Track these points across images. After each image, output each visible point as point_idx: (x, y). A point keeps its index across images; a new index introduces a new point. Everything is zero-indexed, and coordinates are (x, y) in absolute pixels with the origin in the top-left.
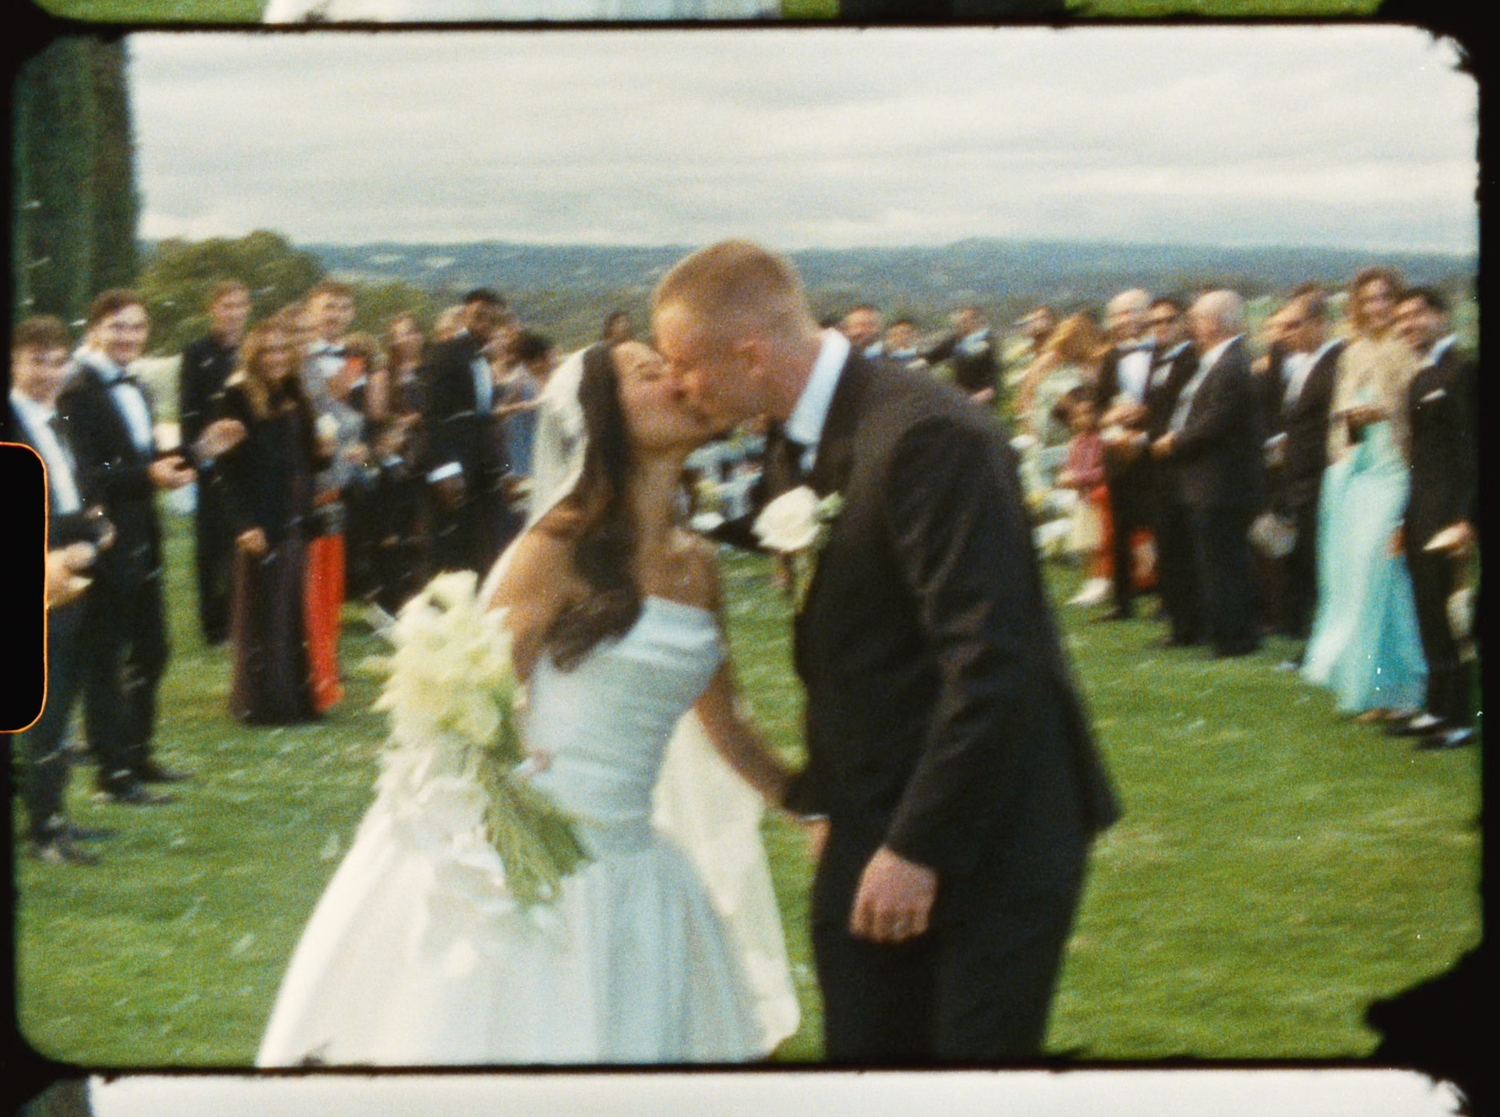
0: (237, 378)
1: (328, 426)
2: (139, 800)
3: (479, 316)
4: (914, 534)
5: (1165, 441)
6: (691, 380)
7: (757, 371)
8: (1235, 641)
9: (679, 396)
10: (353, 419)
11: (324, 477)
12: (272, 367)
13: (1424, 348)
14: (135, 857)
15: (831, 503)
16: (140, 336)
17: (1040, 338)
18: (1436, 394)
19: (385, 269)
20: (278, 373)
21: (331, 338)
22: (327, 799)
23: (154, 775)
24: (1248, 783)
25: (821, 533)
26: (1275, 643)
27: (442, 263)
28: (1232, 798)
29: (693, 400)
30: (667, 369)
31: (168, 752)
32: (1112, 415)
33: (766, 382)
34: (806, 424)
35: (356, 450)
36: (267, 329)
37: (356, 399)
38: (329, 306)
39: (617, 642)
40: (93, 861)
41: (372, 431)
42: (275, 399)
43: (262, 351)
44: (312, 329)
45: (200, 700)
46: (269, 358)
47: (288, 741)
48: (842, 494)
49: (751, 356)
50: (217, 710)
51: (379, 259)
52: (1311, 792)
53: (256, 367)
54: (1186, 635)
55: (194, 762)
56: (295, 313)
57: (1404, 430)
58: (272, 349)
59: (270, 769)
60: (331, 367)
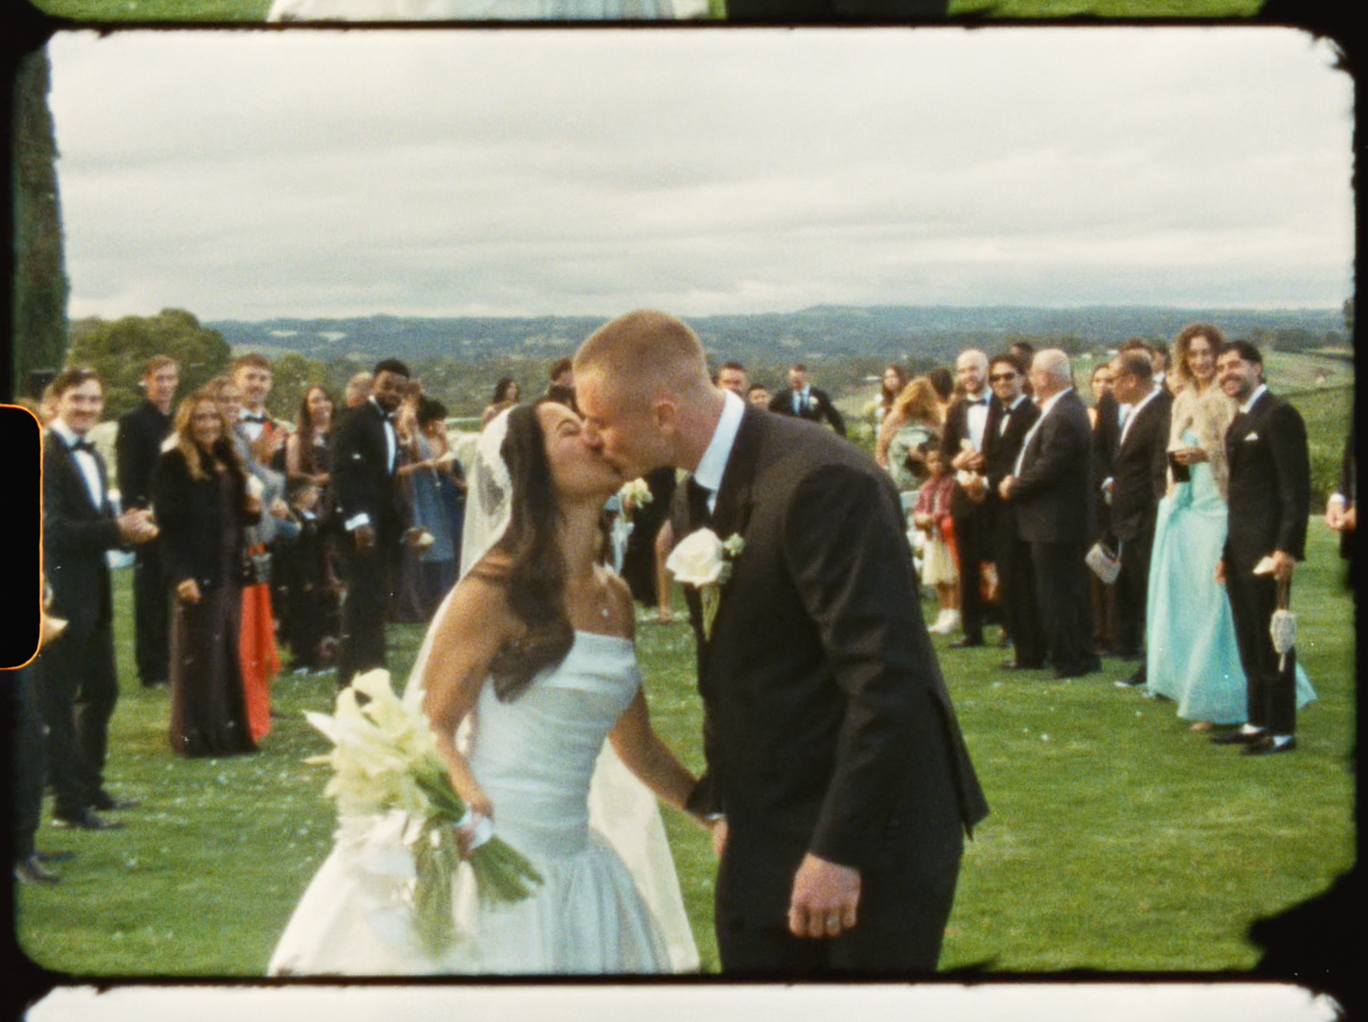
0: (169, 444)
1: (255, 486)
2: (94, 825)
3: (387, 385)
4: (813, 570)
5: (1005, 484)
6: (607, 435)
7: (667, 428)
8: (1077, 663)
9: (597, 449)
10: (276, 479)
11: (252, 531)
12: (204, 431)
13: (1241, 396)
14: (93, 875)
15: (735, 542)
16: (98, 407)
17: (889, 396)
18: (1252, 437)
19: (287, 342)
20: (211, 438)
21: (252, 406)
22: (263, 821)
23: (106, 803)
24: (1090, 789)
25: (724, 569)
26: (1110, 663)
27: (334, 336)
28: (1080, 802)
29: (608, 453)
30: (584, 425)
31: (115, 781)
32: (958, 460)
33: (677, 436)
34: (710, 474)
35: (280, 504)
36: (198, 399)
37: (278, 462)
38: (251, 377)
39: (553, 671)
40: (53, 881)
41: (293, 489)
42: (206, 463)
43: (195, 417)
44: (236, 399)
45: (145, 735)
46: (201, 424)
47: (223, 770)
48: (742, 534)
49: (663, 414)
50: (158, 744)
51: (278, 333)
52: (1148, 795)
53: (190, 433)
54: (1030, 659)
55: (139, 791)
56: (221, 385)
57: (1224, 470)
58: (202, 417)
59: (208, 797)
60: (254, 431)
